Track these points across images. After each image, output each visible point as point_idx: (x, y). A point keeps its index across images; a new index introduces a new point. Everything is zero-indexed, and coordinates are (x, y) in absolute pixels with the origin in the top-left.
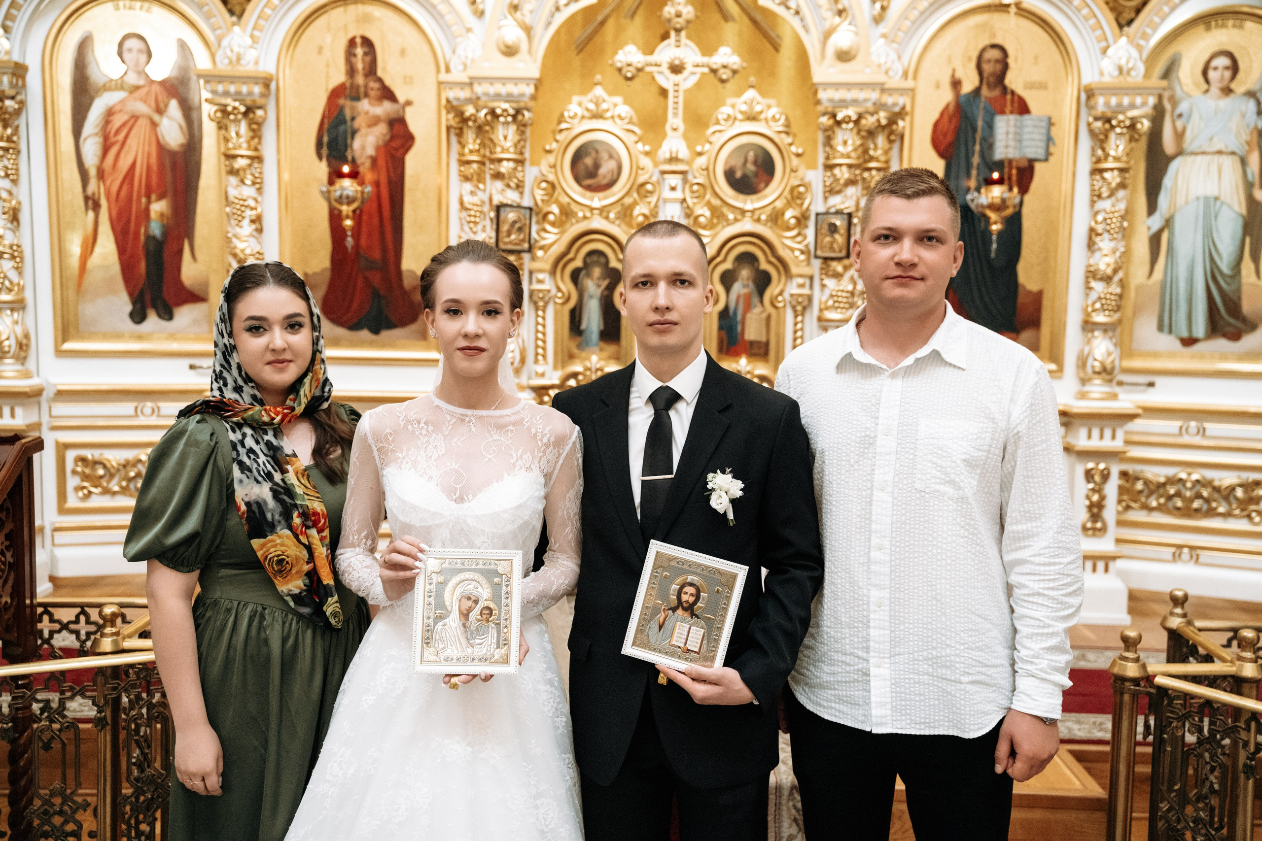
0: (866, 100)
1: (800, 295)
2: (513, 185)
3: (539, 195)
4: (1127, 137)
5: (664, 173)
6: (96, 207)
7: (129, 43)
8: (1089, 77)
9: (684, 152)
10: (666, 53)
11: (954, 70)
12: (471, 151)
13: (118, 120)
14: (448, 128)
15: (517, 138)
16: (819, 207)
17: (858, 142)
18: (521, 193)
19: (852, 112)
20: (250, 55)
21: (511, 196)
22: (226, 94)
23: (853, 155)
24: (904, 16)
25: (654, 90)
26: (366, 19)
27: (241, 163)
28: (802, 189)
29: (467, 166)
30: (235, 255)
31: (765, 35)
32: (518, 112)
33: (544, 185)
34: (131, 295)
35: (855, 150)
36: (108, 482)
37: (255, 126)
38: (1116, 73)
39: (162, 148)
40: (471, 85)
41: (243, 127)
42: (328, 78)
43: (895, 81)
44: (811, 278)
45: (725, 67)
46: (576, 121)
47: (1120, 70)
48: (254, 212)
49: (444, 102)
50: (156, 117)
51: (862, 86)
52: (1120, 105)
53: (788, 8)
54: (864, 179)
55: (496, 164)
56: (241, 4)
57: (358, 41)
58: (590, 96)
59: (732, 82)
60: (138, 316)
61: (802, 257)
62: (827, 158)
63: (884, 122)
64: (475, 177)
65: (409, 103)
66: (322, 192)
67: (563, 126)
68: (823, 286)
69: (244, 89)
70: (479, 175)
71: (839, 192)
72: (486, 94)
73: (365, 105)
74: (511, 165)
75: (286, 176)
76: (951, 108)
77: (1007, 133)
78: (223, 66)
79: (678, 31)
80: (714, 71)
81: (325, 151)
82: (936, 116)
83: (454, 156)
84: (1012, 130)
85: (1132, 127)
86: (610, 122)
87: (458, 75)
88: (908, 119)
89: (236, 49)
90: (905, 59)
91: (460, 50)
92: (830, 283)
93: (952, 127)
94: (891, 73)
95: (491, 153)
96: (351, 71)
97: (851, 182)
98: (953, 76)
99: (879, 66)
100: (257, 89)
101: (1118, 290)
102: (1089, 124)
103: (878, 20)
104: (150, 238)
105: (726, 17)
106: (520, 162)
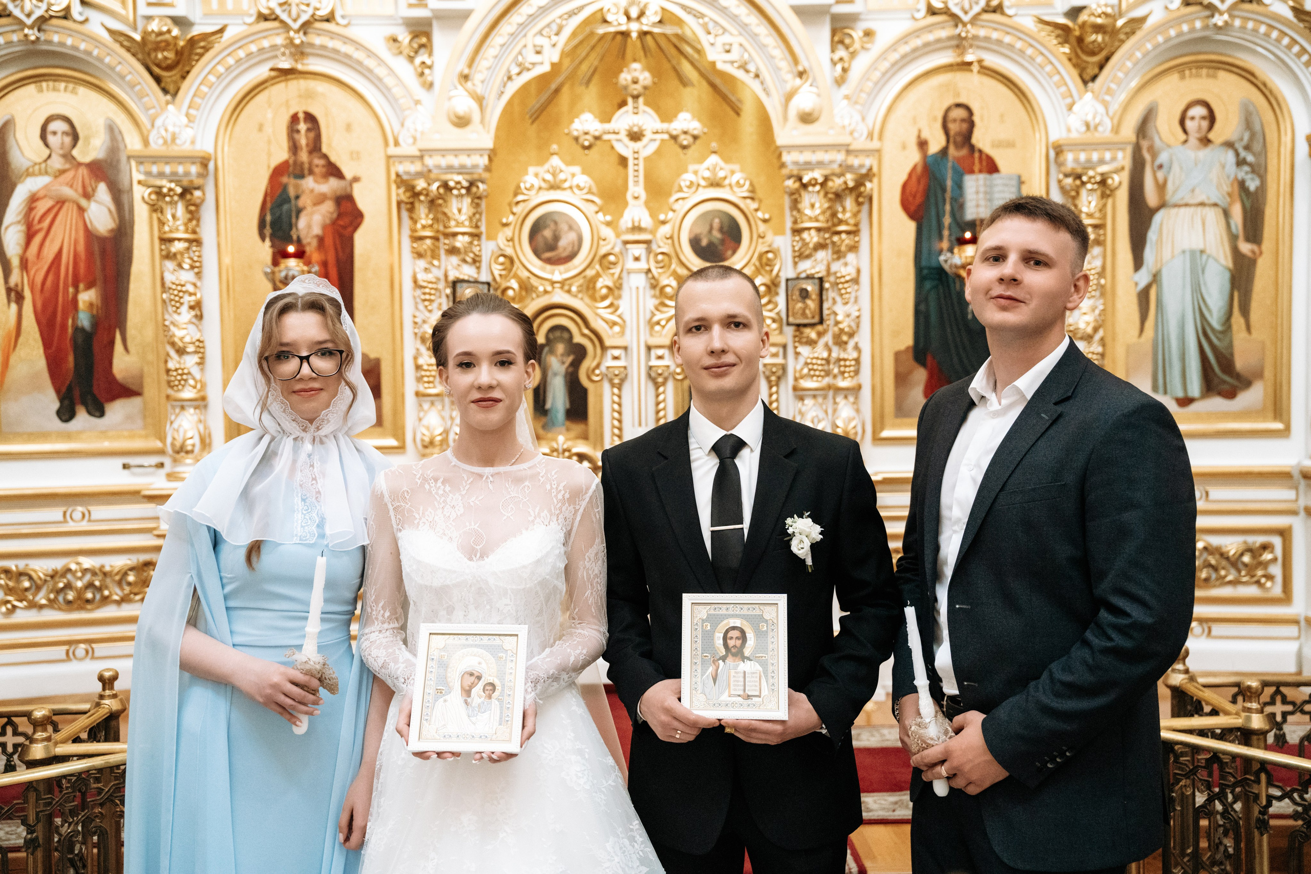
0: (831, 162)
1: (774, 365)
2: (469, 259)
3: (497, 270)
4: (1099, 192)
5: (626, 243)
6: (20, 299)
7: (53, 126)
8: (1056, 134)
9: (646, 221)
10: (624, 120)
11: (920, 131)
12: (424, 227)
13: (42, 207)
14: (399, 203)
15: (472, 211)
16: (789, 272)
17: (826, 205)
18: (478, 268)
19: (818, 175)
20: (186, 135)
21: (468, 272)
22: (161, 175)
23: (821, 218)
24: (865, 77)
25: (614, 160)
26: (309, 95)
27: (178, 246)
28: (770, 255)
29: (420, 242)
30: (173, 344)
31: (724, 98)
32: (472, 184)
33: (502, 259)
34: (58, 391)
35: (823, 213)
36: (35, 595)
37: (193, 208)
38: (1084, 129)
39: (90, 235)
40: (421, 158)
41: (180, 209)
42: (269, 154)
43: (860, 143)
44: (785, 347)
45: (685, 133)
46: (533, 192)
47: (1088, 126)
48: (193, 298)
49: (393, 176)
50: (83, 202)
51: (826, 147)
52: (1089, 161)
53: (747, 71)
54: (834, 243)
55: (451, 238)
56: (175, 82)
57: (301, 116)
58: (547, 166)
59: (693, 148)
60: (66, 413)
61: (774, 326)
62: (795, 222)
63: (851, 184)
64: (429, 253)
65: (356, 179)
66: (266, 274)
67: (520, 198)
68: (797, 354)
69: (181, 169)
70: (433, 251)
71: (808, 257)
72: (438, 167)
73: (309, 183)
74: (467, 239)
75: (227, 260)
76: (919, 169)
77: (977, 193)
78: (156, 145)
79: (636, 97)
80: (674, 138)
81: (268, 231)
82: (904, 177)
83: (406, 232)
84: (982, 189)
85: (1103, 182)
86: (568, 192)
87: (407, 148)
88: (875, 180)
89: (171, 129)
90: (870, 121)
91: (408, 123)
92: (805, 350)
93: (921, 187)
94: (856, 135)
95: (445, 227)
96: (294, 148)
97: (820, 246)
98: (919, 137)
99: (844, 127)
100: (194, 169)
101: (1100, 349)
102: (1060, 181)
103: (840, 81)
104: (78, 330)
105: (684, 82)
106: (476, 236)
